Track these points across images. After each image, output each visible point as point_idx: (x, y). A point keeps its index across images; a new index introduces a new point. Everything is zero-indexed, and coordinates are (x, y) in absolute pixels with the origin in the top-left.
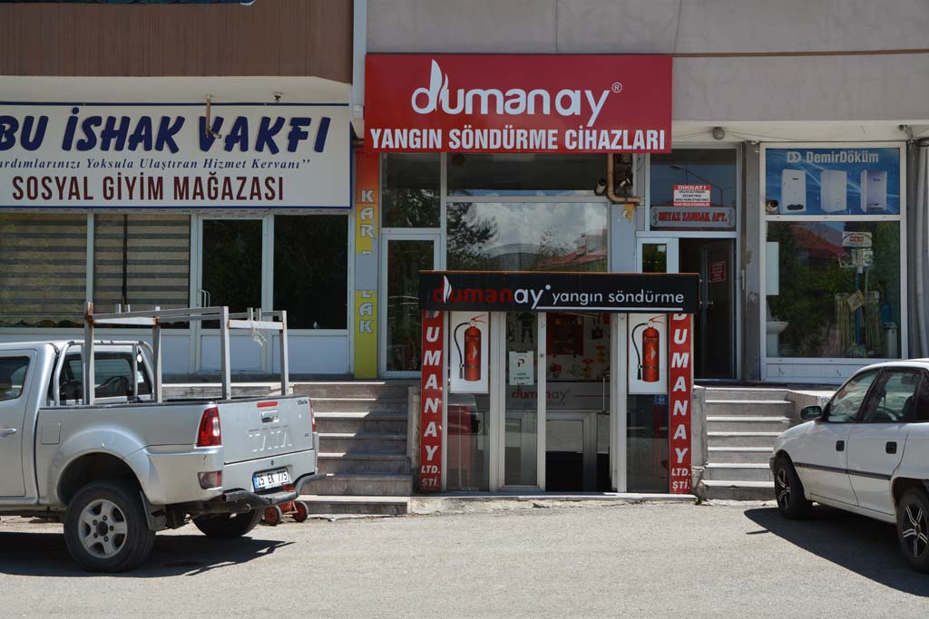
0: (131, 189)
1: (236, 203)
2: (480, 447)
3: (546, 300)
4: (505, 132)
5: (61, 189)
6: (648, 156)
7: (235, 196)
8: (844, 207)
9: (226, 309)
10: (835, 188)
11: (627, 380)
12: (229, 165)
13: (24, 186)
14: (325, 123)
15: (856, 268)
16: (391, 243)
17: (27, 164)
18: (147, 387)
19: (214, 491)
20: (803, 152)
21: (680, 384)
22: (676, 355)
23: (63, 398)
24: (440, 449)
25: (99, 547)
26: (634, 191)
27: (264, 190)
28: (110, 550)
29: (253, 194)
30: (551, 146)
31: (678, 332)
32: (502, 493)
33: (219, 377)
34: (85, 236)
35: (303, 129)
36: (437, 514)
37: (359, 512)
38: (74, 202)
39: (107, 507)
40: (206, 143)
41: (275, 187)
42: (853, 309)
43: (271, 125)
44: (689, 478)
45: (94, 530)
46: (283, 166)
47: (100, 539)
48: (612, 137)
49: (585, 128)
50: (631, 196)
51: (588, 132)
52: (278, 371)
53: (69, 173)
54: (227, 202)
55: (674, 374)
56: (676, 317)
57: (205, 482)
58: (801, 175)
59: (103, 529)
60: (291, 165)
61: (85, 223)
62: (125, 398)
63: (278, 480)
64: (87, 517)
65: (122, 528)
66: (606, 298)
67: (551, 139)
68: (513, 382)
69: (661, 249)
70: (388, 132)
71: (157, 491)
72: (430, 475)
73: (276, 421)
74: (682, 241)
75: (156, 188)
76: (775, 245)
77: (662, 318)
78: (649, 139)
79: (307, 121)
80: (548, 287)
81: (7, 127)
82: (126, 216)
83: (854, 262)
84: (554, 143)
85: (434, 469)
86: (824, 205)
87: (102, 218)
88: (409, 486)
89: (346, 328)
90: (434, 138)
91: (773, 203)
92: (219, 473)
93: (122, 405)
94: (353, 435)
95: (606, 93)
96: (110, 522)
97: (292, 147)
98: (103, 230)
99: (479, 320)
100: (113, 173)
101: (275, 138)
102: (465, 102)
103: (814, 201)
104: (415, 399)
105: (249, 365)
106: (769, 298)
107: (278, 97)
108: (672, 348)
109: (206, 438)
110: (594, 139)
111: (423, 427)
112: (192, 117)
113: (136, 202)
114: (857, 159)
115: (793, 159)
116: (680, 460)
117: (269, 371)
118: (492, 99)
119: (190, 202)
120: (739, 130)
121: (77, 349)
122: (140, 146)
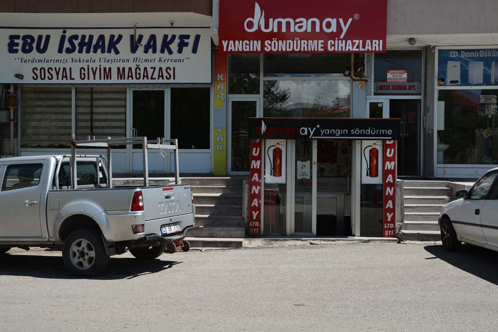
0: (94, 74)
1: (150, 81)
2: (281, 212)
3: (317, 133)
4: (295, 42)
5: (58, 74)
6: (373, 54)
7: (150, 77)
8: (482, 81)
9: (146, 138)
10: (477, 71)
11: (361, 176)
12: (146, 60)
13: (38, 73)
14: (198, 37)
15: (488, 115)
16: (233, 103)
17: (40, 61)
18: (104, 180)
19: (140, 235)
20: (459, 51)
21: (390, 179)
22: (388, 163)
23: (61, 186)
24: (259, 214)
25: (80, 264)
26: (365, 74)
27: (165, 74)
28: (86, 265)
29: (159, 76)
30: (320, 49)
31: (389, 150)
32: (293, 236)
33: (142, 175)
34: (70, 99)
35: (186, 41)
36: (258, 248)
37: (217, 247)
38: (65, 81)
39: (84, 243)
40: (134, 49)
41: (171, 72)
42: (486, 137)
43: (169, 39)
44: (394, 229)
45: (78, 255)
46: (175, 61)
47: (81, 260)
48: (353, 44)
49: (339, 39)
50: (363, 76)
51: (340, 41)
52: (173, 171)
53: (62, 66)
54: (146, 81)
55: (386, 173)
56: (388, 142)
57: (136, 230)
58: (458, 64)
59: (82, 254)
60: (180, 60)
61: (71, 93)
62: (93, 185)
63: (174, 229)
64: (74, 248)
65: (92, 254)
66: (350, 132)
67: (320, 45)
68: (299, 178)
69: (380, 105)
70: (231, 42)
71: (110, 235)
72: (255, 227)
73: (173, 198)
74: (391, 101)
75: (108, 73)
76: (443, 103)
77: (380, 143)
78: (374, 45)
79: (188, 37)
80: (318, 126)
81: (29, 41)
82: (92, 88)
83: (486, 112)
84: (322, 48)
85: (257, 224)
86: (470, 80)
87: (80, 90)
88: (243, 232)
89: (209, 148)
90: (256, 45)
91: (442, 80)
92: (143, 225)
93: (91, 189)
94: (213, 205)
95: (350, 20)
96: (86, 251)
97: (180, 51)
98: (80, 96)
99: (281, 144)
100: (85, 65)
101: (170, 46)
102: (273, 26)
103: (465, 78)
104: (247, 186)
105: (158, 168)
106: (439, 132)
107: (172, 24)
108: (386, 159)
109: (136, 207)
110: (343, 45)
111: (250, 201)
112: (126, 35)
113: (97, 81)
114: (490, 54)
115: (454, 55)
116: (389, 220)
117: (169, 172)
118: (288, 24)
119: (126, 81)
120: (424, 39)
121: (67, 159)
122: (99, 50)
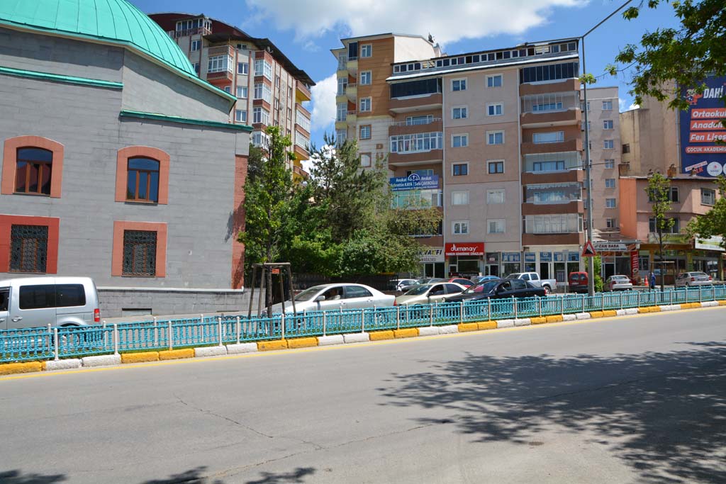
1: (430, 261)
4: (464, 253)
8: (513, 261)
12: (429, 256)
14: (441, 251)
20: (507, 253)
35: (438, 252)
41: (435, 259)
46: (436, 256)
58: (507, 256)
70: (448, 253)
76: (504, 266)
86: (510, 260)
90: (454, 254)
91: (503, 260)
95: (475, 248)
101: (434, 253)
114: (515, 254)
118: (461, 249)
119: (424, 262)
120: (498, 250)
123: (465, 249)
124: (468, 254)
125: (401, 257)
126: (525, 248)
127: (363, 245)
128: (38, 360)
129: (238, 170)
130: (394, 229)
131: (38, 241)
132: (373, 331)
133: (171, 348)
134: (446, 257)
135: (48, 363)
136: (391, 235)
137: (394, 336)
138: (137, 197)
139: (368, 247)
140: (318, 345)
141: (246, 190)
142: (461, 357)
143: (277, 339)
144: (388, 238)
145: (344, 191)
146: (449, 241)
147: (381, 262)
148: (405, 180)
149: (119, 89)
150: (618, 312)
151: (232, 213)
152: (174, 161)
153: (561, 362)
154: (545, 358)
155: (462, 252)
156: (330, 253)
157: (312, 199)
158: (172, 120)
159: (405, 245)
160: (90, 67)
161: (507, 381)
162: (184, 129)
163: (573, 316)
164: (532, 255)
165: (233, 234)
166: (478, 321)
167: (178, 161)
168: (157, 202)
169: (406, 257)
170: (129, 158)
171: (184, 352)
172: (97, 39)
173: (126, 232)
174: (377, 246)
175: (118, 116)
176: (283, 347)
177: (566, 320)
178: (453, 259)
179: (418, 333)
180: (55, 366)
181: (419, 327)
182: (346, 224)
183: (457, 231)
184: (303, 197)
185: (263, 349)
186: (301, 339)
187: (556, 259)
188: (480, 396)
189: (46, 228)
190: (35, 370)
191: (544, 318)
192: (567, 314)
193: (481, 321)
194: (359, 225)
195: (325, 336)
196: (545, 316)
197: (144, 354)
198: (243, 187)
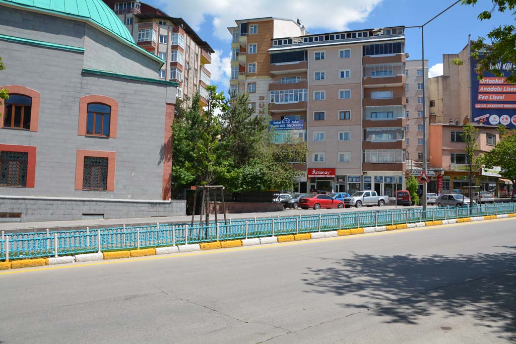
1: (296, 181)
8: (355, 181)
14: (304, 174)
16: (311, 185)
41: (300, 180)
58: (351, 178)
70: (310, 175)
76: (349, 185)
90: (314, 176)
91: (348, 181)
95: (329, 172)
102: (317, 173)
120: (345, 174)
123: (322, 173)
124: (324, 176)
125: (283, 179)
126: (364, 173)
127: (256, 170)
128: (42, 257)
129: (168, 114)
130: (277, 159)
131: (20, 163)
132: (280, 235)
133: (139, 248)
134: (308, 178)
135: (50, 259)
136: (275, 163)
137: (294, 239)
138: (94, 132)
139: (260, 171)
140: (242, 245)
141: (173, 129)
142: (350, 256)
143: (213, 241)
144: (273, 165)
145: (242, 131)
146: (310, 167)
147: (269, 183)
148: (280, 123)
149: (82, 53)
150: (443, 221)
151: (163, 145)
152: (122, 107)
153: (423, 260)
154: (411, 257)
155: (319, 174)
156: (233, 176)
157: (219, 136)
158: (120, 77)
159: (286, 170)
160: (60, 35)
161: (392, 275)
162: (129, 83)
163: (414, 224)
164: (368, 178)
165: (164, 160)
166: (350, 228)
167: (124, 107)
168: (109, 136)
169: (286, 179)
170: (88, 104)
171: (148, 251)
172: (66, 15)
173: (86, 157)
174: (266, 170)
175: (80, 72)
176: (217, 247)
177: (409, 228)
178: (313, 180)
179: (310, 237)
180: (55, 262)
181: (311, 232)
182: (243, 154)
183: (316, 160)
184: (213, 134)
185: (204, 248)
186: (230, 242)
187: (385, 181)
188: (377, 287)
189: (26, 154)
190: (41, 265)
191: (394, 226)
192: (410, 223)
193: (352, 228)
194: (253, 155)
195: (247, 239)
196: (395, 224)
197: (119, 252)
198: (172, 127)
